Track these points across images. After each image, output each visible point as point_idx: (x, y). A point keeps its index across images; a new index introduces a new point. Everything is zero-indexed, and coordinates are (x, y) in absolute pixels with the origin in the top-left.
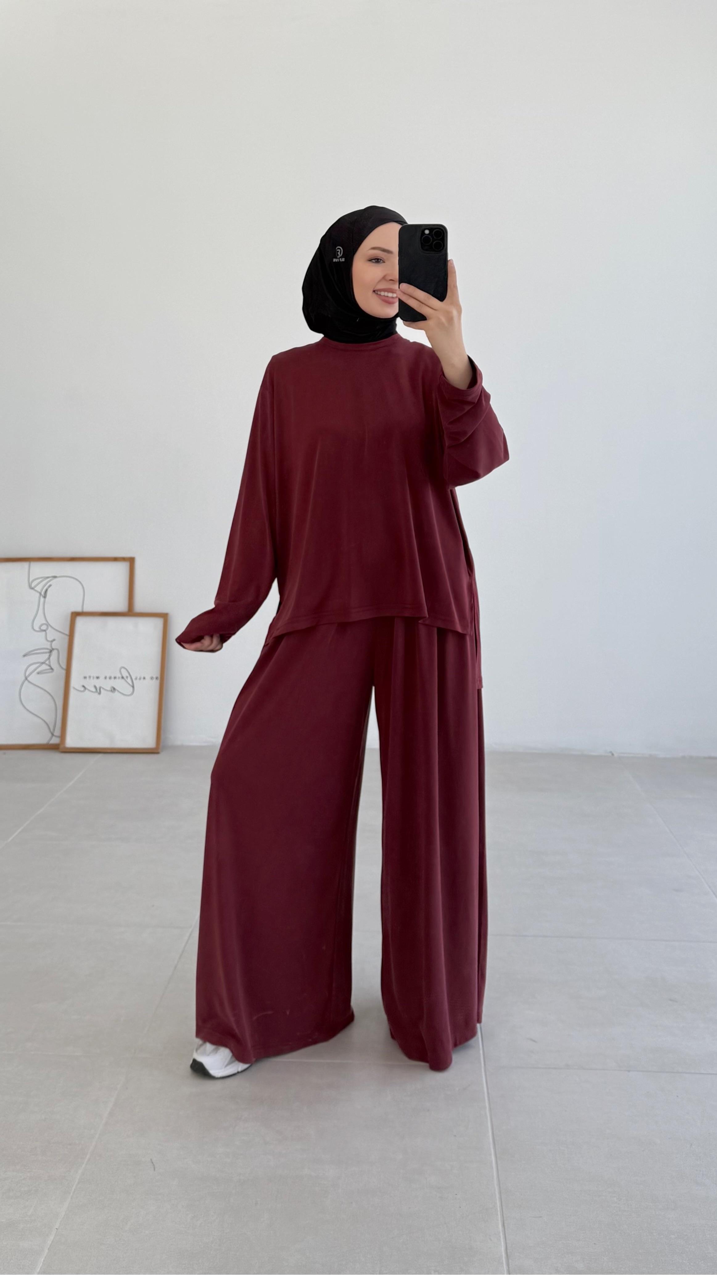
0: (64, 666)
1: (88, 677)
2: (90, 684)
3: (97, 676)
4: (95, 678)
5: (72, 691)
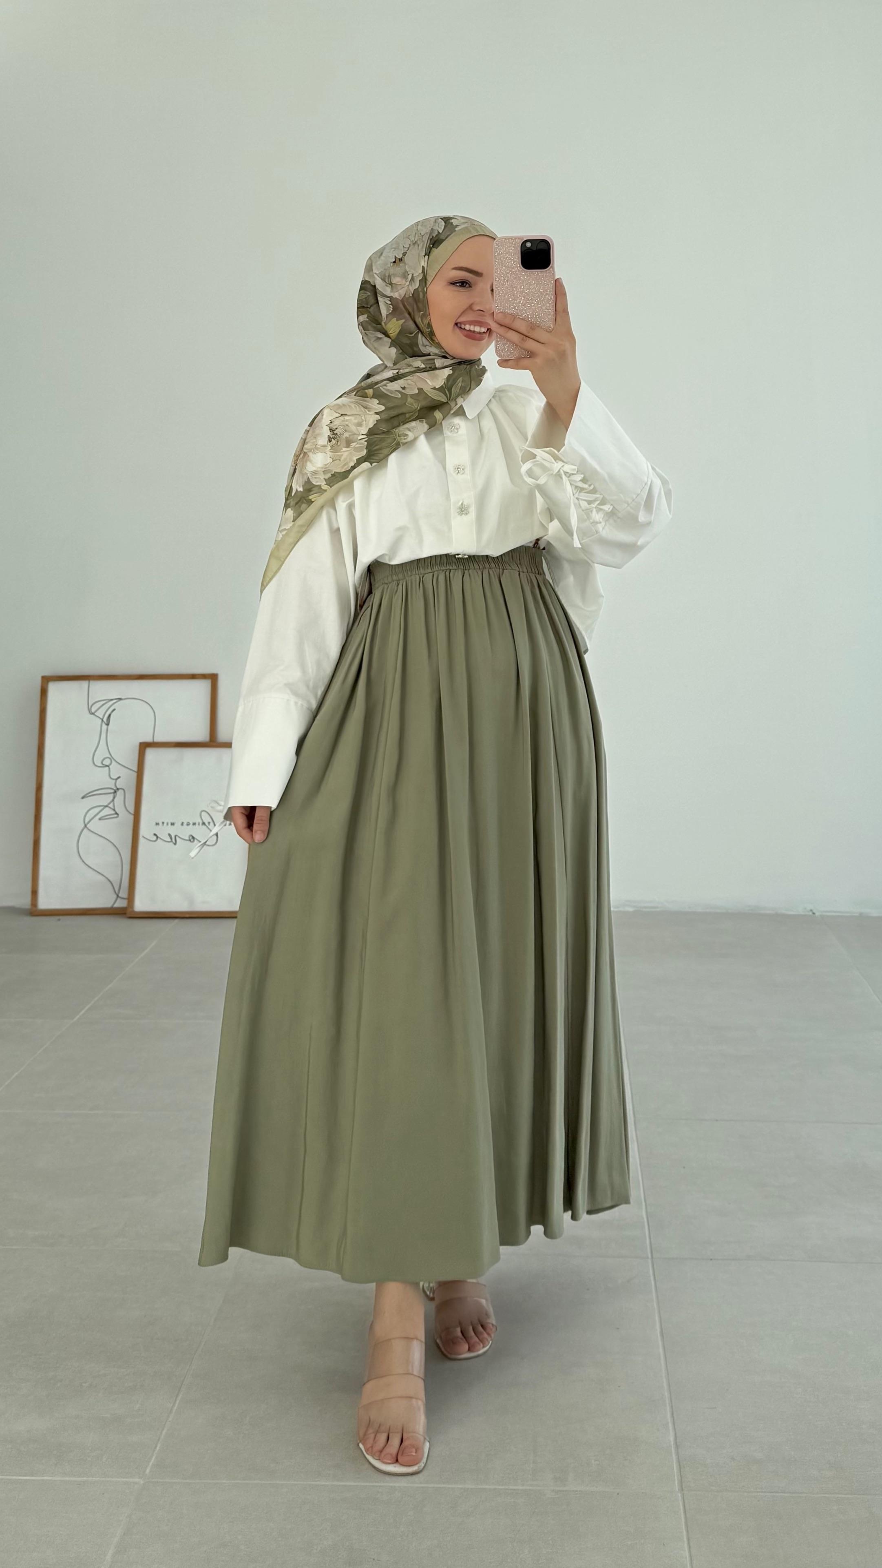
0: (132, 809)
1: (161, 824)
2: (163, 832)
3: (172, 821)
4: (169, 824)
5: (142, 841)
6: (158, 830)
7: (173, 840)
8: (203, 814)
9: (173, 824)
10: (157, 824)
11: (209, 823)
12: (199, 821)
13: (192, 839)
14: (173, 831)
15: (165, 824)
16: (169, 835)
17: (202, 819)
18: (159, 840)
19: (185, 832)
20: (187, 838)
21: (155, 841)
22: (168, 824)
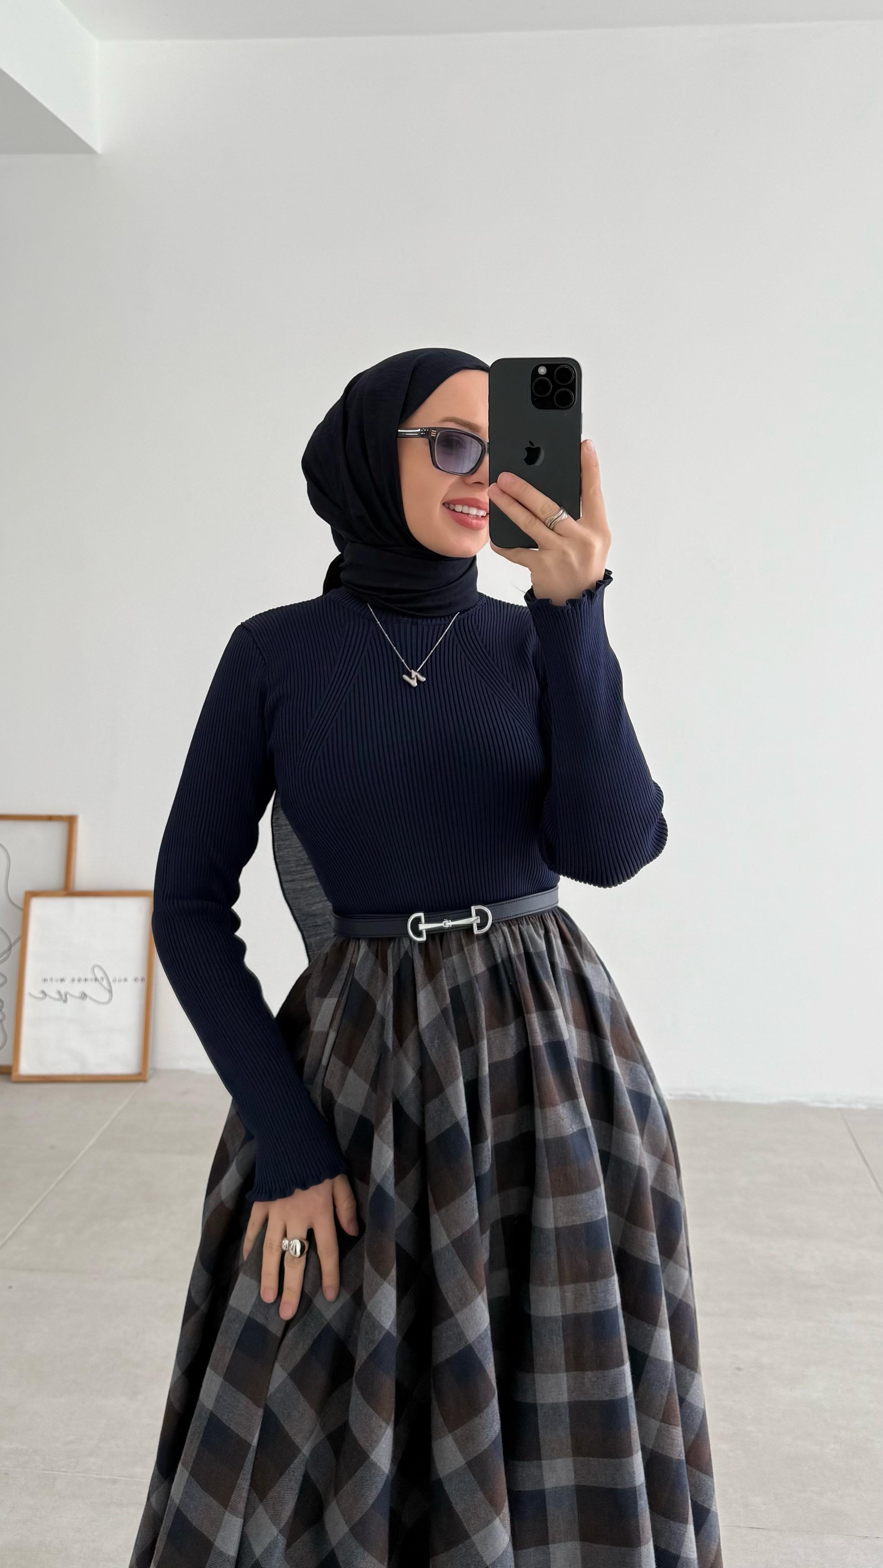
1: (49, 980)
2: (52, 989)
3: (62, 977)
4: (59, 980)
5: (27, 1001)
6: (46, 987)
7: (63, 998)
8: (97, 970)
9: (62, 980)
10: (45, 980)
11: (102, 979)
12: (90, 976)
13: (84, 996)
14: (63, 988)
15: (53, 981)
16: (59, 993)
17: (95, 975)
18: (47, 997)
19: (76, 989)
20: (77, 994)
21: (42, 999)
22: (57, 980)
